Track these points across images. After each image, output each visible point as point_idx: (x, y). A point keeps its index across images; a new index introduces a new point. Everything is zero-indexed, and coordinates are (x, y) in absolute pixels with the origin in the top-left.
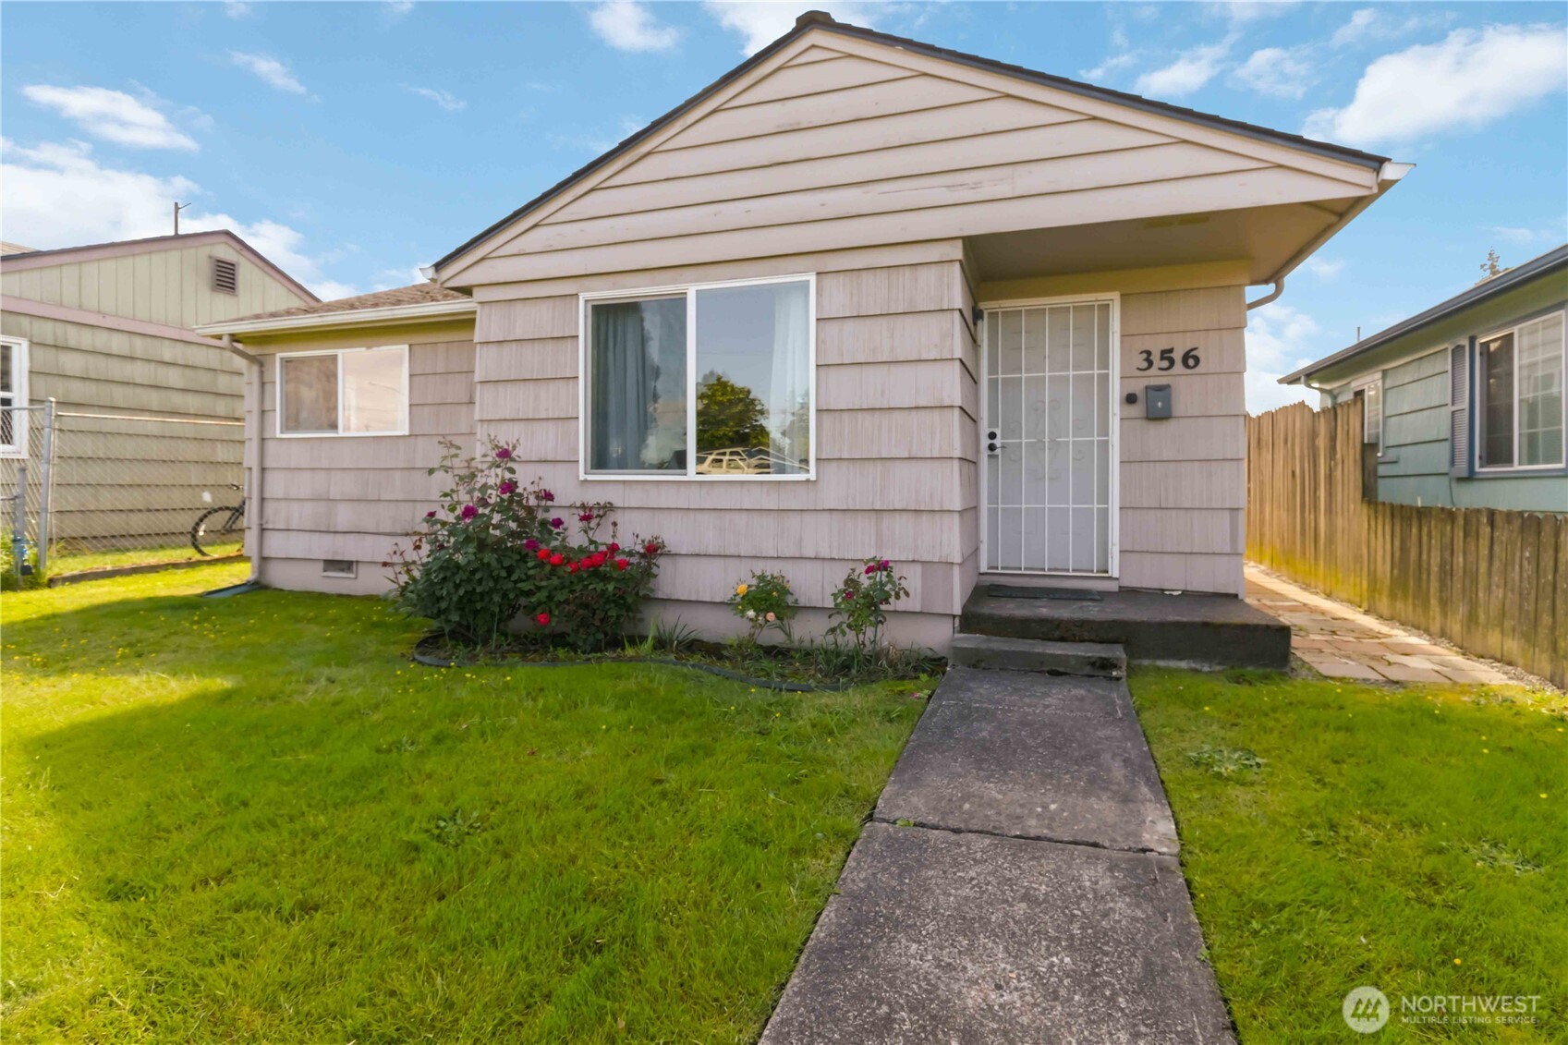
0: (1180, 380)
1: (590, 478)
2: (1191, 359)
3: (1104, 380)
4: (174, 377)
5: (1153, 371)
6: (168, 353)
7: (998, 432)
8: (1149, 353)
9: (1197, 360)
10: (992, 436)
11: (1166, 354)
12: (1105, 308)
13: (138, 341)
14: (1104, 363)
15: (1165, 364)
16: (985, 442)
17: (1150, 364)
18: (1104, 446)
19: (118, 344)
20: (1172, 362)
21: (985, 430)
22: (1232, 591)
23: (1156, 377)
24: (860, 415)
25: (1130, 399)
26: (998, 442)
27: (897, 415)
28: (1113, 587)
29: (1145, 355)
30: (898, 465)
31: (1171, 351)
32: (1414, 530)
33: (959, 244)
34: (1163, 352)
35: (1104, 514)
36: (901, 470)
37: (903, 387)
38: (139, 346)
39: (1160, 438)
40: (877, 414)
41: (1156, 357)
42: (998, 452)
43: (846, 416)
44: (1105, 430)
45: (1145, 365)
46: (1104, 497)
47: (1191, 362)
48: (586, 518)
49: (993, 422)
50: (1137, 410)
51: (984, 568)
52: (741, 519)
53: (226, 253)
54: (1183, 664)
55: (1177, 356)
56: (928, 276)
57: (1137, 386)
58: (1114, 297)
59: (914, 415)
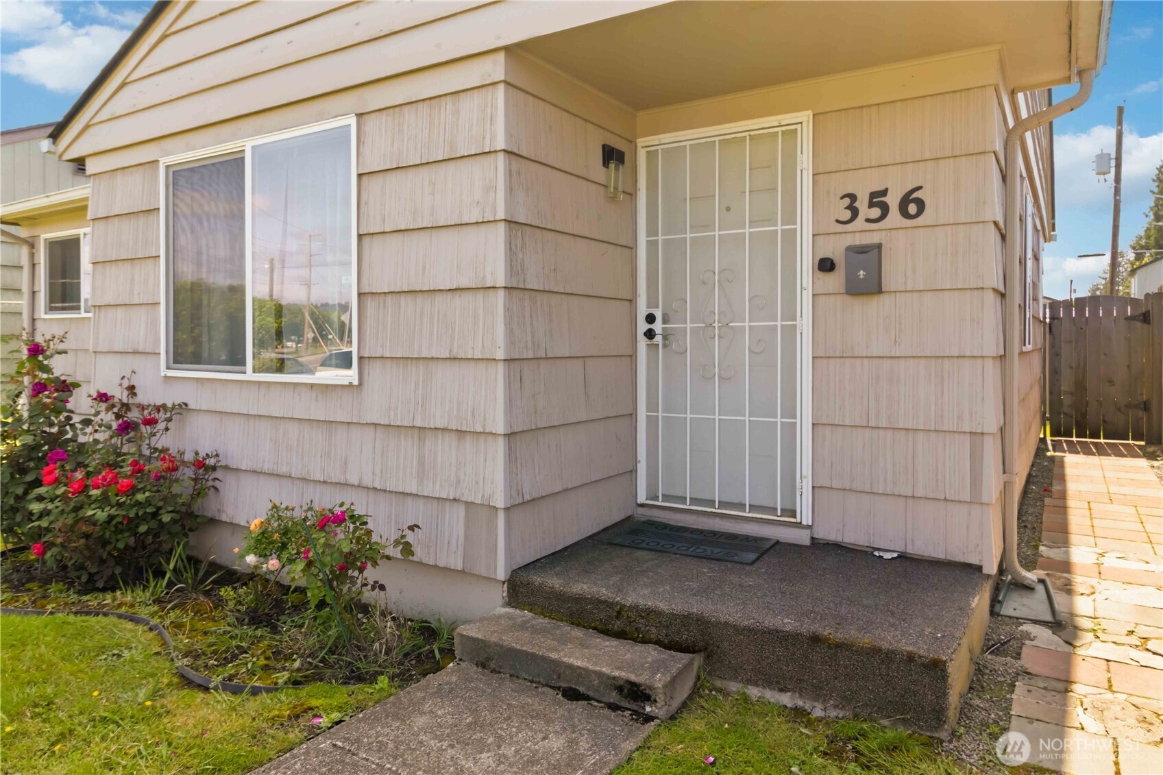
0: (896, 237)
1: (171, 373)
2: (912, 204)
3: (790, 237)
5: (859, 223)
7: (659, 315)
8: (853, 197)
9: (921, 205)
10: (651, 319)
11: (877, 199)
12: (791, 134)
14: (790, 217)
15: (876, 212)
16: (643, 326)
17: (855, 213)
18: (790, 333)
20: (885, 210)
21: (642, 312)
22: (973, 560)
23: (862, 233)
24: (403, 298)
25: (826, 265)
26: (658, 327)
27: (439, 298)
28: (803, 538)
29: (847, 201)
31: (884, 193)
33: (501, 58)
34: (873, 195)
35: (790, 431)
36: (443, 374)
39: (869, 324)
40: (420, 297)
41: (862, 204)
42: (658, 339)
44: (790, 313)
45: (847, 215)
46: (790, 410)
47: (912, 209)
49: (653, 302)
50: (835, 281)
51: (642, 499)
54: (786, 699)
55: (893, 200)
57: (835, 249)
58: (805, 116)
59: (459, 301)
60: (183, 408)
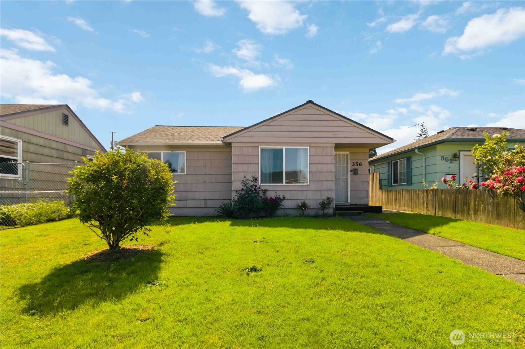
0: (358, 167)
1: (262, 184)
3: (347, 167)
4: (54, 153)
5: (355, 166)
6: (54, 145)
9: (361, 164)
11: (357, 163)
12: (347, 155)
13: (47, 141)
14: (347, 164)
15: (357, 165)
18: (347, 179)
19: (41, 142)
20: (357, 164)
22: (367, 204)
24: (317, 173)
25: (351, 171)
27: (324, 173)
28: (349, 204)
29: (353, 163)
30: (324, 182)
32: (390, 193)
33: (334, 144)
35: (347, 191)
37: (325, 168)
38: (47, 143)
39: (356, 178)
40: (320, 173)
41: (355, 164)
43: (315, 173)
44: (347, 176)
45: (353, 165)
46: (347, 189)
50: (352, 173)
52: (294, 192)
53: (66, 112)
54: (368, 213)
55: (358, 164)
56: (329, 149)
57: (352, 169)
58: (348, 152)
59: (327, 173)
60: (267, 190)
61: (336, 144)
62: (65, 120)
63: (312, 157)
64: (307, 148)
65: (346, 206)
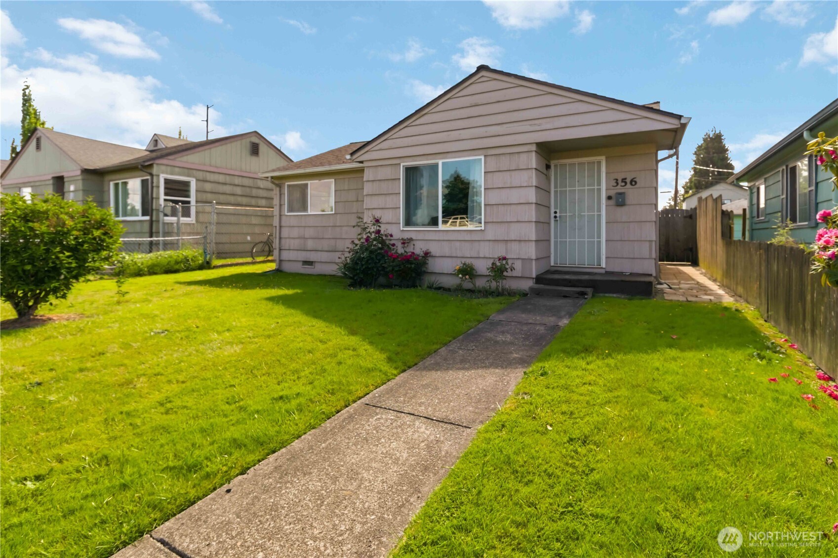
0: (629, 190)
1: (404, 229)
2: (633, 182)
3: (599, 190)
5: (619, 187)
6: (237, 181)
7: (558, 211)
8: (617, 180)
9: (636, 182)
10: (556, 212)
11: (624, 180)
12: (599, 163)
13: (228, 177)
14: (599, 184)
15: (623, 184)
16: (553, 215)
17: (617, 184)
18: (599, 216)
19: (221, 178)
20: (626, 183)
21: (553, 210)
22: (650, 273)
23: (619, 189)
24: (500, 206)
25: (610, 198)
26: (558, 215)
27: (513, 206)
28: (603, 271)
29: (615, 181)
31: (626, 179)
33: (535, 145)
34: (623, 179)
35: (599, 243)
36: (513, 226)
37: (514, 196)
38: (228, 179)
39: (622, 213)
40: (506, 206)
41: (620, 181)
42: (558, 219)
43: (495, 207)
44: (599, 210)
45: (615, 184)
46: (599, 236)
47: (633, 183)
48: (403, 243)
49: (556, 207)
50: (612, 202)
51: (552, 264)
52: (458, 244)
53: (255, 140)
55: (628, 181)
56: (524, 157)
57: (612, 193)
58: (603, 159)
59: (520, 207)
60: (411, 240)
61: (539, 145)
62: (255, 150)
63: (490, 175)
64: (481, 159)
65: (596, 274)
